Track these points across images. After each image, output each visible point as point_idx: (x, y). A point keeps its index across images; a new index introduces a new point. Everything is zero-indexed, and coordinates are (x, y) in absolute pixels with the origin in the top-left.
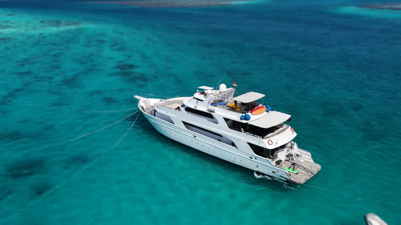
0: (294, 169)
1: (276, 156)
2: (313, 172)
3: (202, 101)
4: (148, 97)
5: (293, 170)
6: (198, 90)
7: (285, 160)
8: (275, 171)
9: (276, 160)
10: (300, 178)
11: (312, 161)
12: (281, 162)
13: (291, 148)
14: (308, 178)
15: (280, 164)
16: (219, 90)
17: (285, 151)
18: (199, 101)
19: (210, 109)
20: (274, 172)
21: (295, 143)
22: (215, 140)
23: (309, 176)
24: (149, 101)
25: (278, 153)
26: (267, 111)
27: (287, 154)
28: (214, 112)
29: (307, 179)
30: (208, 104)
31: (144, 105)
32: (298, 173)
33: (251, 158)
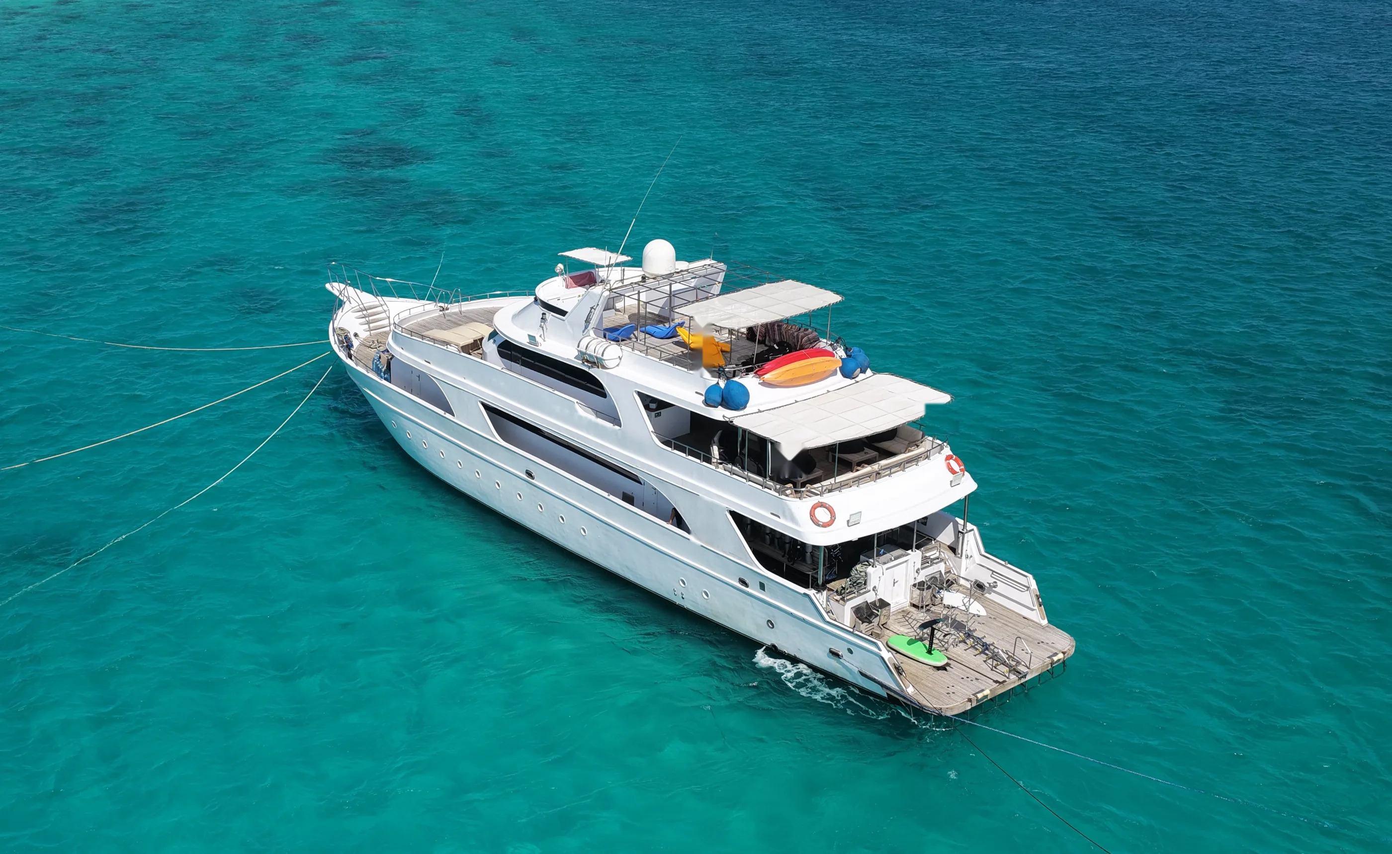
0: (931, 643)
1: (860, 585)
2: (1022, 668)
3: (563, 313)
4: (384, 291)
5: (929, 652)
6: (561, 266)
7: (914, 606)
8: (842, 651)
9: (858, 601)
10: (951, 690)
11: (1037, 616)
12: (884, 611)
13: (953, 549)
14: (987, 692)
15: (876, 621)
16: (640, 266)
17: (911, 563)
18: (550, 315)
19: (588, 352)
20: (835, 654)
21: (970, 526)
22: (605, 494)
23: (996, 682)
24: (385, 307)
25: (870, 569)
26: (847, 374)
27: (921, 578)
28: (604, 367)
29: (980, 696)
30: (586, 328)
31: (361, 324)
32: (948, 664)
33: (743, 582)
